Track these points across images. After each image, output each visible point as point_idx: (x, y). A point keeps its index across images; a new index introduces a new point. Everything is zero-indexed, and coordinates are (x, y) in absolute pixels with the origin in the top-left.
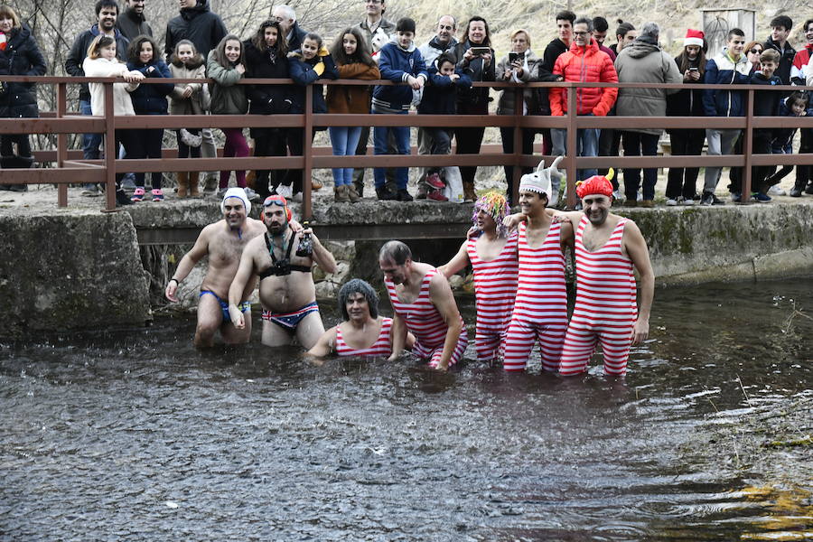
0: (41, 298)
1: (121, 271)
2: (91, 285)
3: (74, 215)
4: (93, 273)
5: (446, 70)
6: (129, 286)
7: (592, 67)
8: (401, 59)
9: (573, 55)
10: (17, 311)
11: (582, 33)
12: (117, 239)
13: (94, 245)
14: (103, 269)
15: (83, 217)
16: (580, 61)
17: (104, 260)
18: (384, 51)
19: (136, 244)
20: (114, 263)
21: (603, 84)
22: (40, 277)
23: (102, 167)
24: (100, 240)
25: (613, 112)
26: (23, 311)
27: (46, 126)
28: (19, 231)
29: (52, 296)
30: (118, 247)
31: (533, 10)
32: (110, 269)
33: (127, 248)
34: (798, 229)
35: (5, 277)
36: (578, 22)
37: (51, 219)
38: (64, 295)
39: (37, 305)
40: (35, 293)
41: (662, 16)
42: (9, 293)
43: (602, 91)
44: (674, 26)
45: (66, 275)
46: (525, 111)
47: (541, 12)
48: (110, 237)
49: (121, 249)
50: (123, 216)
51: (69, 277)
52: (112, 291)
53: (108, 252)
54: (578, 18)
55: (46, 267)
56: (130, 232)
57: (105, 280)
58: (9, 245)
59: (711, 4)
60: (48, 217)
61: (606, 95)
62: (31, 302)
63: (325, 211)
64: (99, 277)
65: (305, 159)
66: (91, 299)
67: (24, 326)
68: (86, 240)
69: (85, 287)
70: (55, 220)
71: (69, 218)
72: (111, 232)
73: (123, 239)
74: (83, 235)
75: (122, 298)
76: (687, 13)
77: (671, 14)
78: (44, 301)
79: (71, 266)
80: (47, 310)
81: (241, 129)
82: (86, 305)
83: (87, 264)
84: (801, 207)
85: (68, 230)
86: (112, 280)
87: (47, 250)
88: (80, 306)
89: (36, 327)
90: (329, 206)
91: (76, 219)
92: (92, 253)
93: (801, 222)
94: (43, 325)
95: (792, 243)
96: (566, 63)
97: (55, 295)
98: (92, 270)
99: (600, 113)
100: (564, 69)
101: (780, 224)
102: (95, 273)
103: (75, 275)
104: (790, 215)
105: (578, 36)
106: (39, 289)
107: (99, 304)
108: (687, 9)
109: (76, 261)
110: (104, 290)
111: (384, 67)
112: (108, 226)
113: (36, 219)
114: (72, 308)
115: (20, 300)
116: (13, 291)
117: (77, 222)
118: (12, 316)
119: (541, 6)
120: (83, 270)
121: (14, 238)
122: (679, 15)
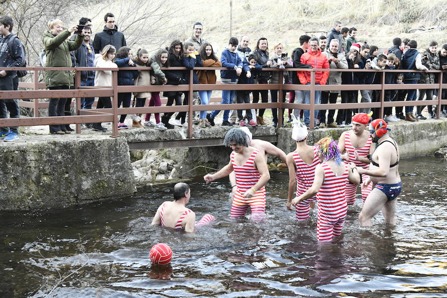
0: (84, 183)
1: (122, 168)
2: (108, 175)
3: (99, 139)
4: (109, 169)
5: (252, 62)
6: (126, 175)
7: (320, 62)
8: (232, 57)
9: (310, 55)
10: (73, 190)
11: (315, 45)
12: (120, 151)
13: (109, 154)
14: (114, 167)
15: (104, 140)
16: (314, 58)
17: (114, 163)
18: (224, 54)
19: (129, 153)
20: (119, 163)
21: (323, 70)
22: (84, 172)
23: (111, 114)
24: (113, 152)
25: (327, 83)
26: (76, 190)
27: (85, 93)
28: (73, 148)
29: (90, 182)
30: (120, 155)
31: (212, 30)
32: (117, 167)
33: (125, 156)
34: (403, 136)
35: (67, 173)
36: (313, 40)
37: (88, 142)
38: (95, 181)
39: (82, 187)
40: (82, 181)
41: (273, 33)
42: (69, 181)
43: (323, 73)
44: (279, 38)
45: (96, 170)
46: (284, 82)
47: (215, 31)
48: (117, 150)
49: (122, 156)
50: (122, 139)
51: (97, 171)
52: (118, 178)
53: (116, 158)
54: (312, 38)
55: (86, 167)
56: (126, 148)
57: (115, 172)
58: (69, 156)
59: (295, 28)
60: (87, 141)
61: (325, 74)
62: (80, 186)
63: (199, 132)
64: (112, 171)
65: (190, 107)
66: (108, 182)
67: (76, 198)
68: (105, 152)
69: (106, 176)
70: (91, 142)
71: (97, 141)
72: (117, 147)
73: (123, 151)
74: (104, 150)
75: (123, 181)
76: (285, 32)
77: (277, 33)
78: (86, 184)
79: (98, 166)
80: (88, 189)
81: (159, 92)
82: (106, 186)
83: (106, 164)
84: (403, 126)
85: (97, 147)
86: (118, 172)
87: (87, 158)
88: (103, 186)
89: (82, 198)
90: (200, 130)
91: (100, 141)
92: (108, 159)
93: (404, 133)
94: (86, 197)
95: (401, 142)
96: (307, 59)
97: (91, 181)
98: (108, 167)
99: (323, 84)
100: (306, 62)
101: (395, 134)
102: (110, 169)
103: (100, 170)
104: (399, 130)
105: (313, 47)
106: (84, 178)
107: (112, 185)
108: (284, 30)
109: (101, 163)
110: (114, 177)
111: (224, 61)
112: (116, 145)
113: (82, 142)
114: (99, 187)
115: (75, 184)
116: (71, 180)
117: (101, 143)
118: (71, 193)
119: (215, 28)
120: (104, 167)
121: (71, 153)
122: (281, 33)
